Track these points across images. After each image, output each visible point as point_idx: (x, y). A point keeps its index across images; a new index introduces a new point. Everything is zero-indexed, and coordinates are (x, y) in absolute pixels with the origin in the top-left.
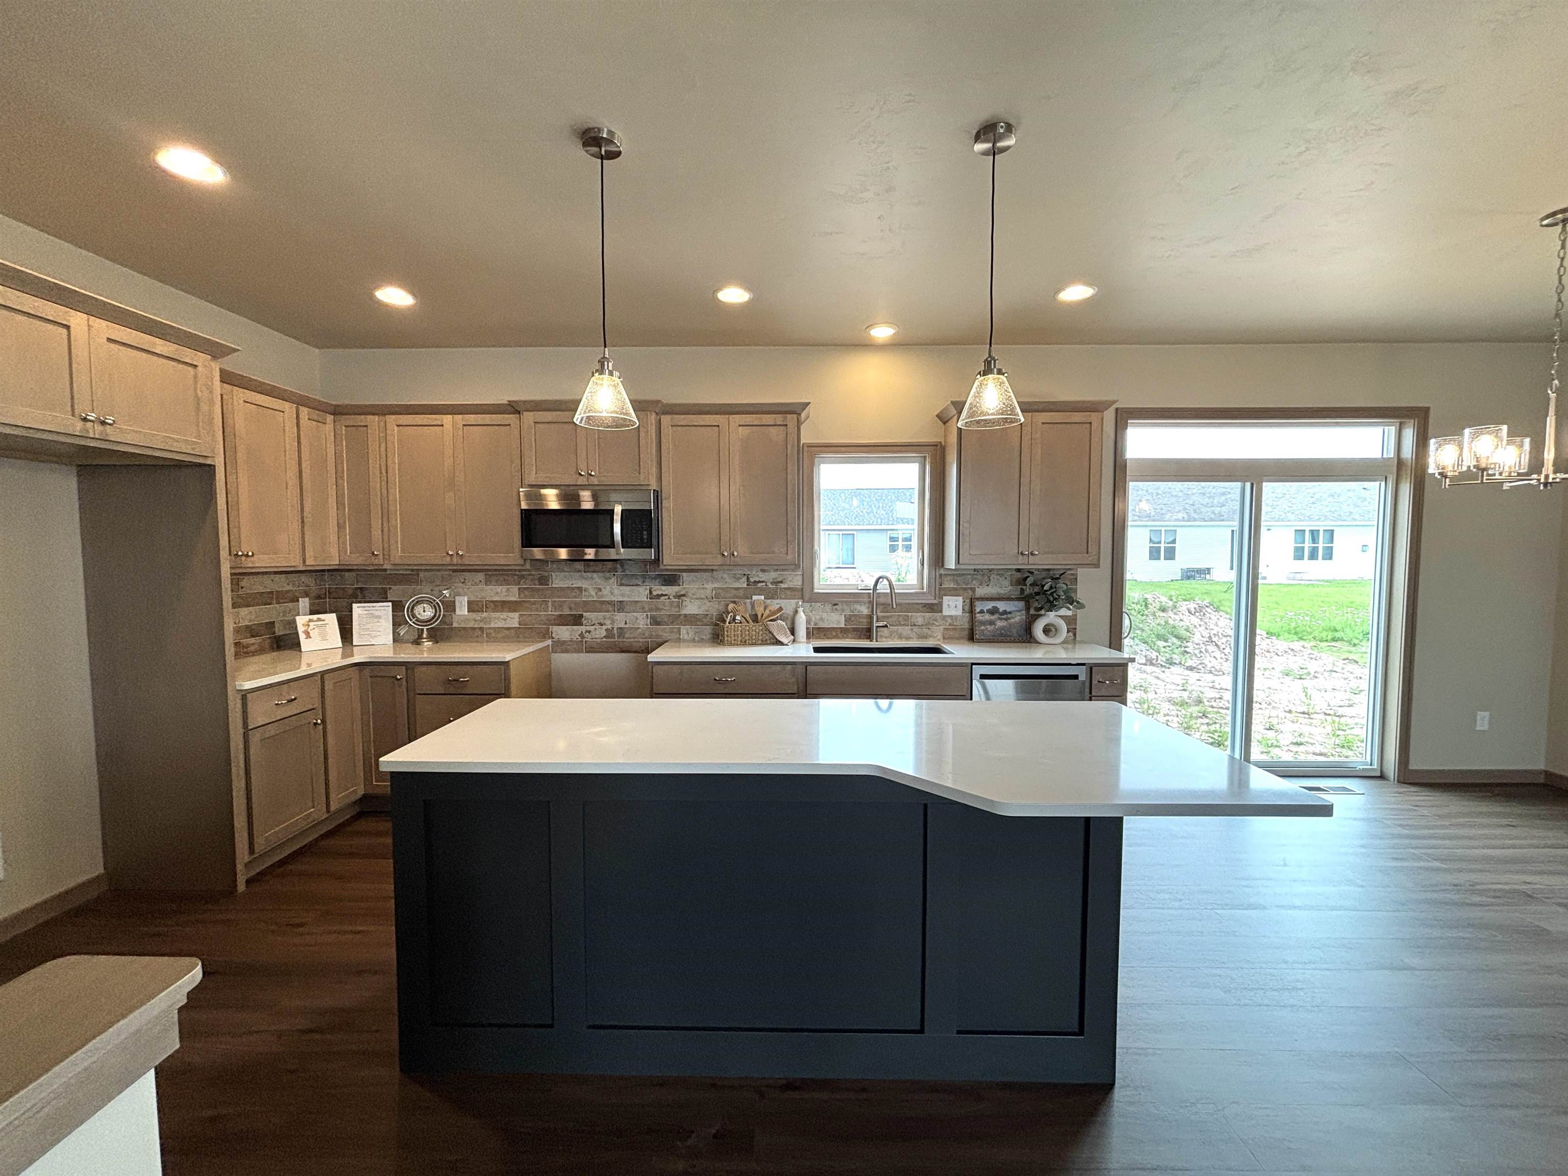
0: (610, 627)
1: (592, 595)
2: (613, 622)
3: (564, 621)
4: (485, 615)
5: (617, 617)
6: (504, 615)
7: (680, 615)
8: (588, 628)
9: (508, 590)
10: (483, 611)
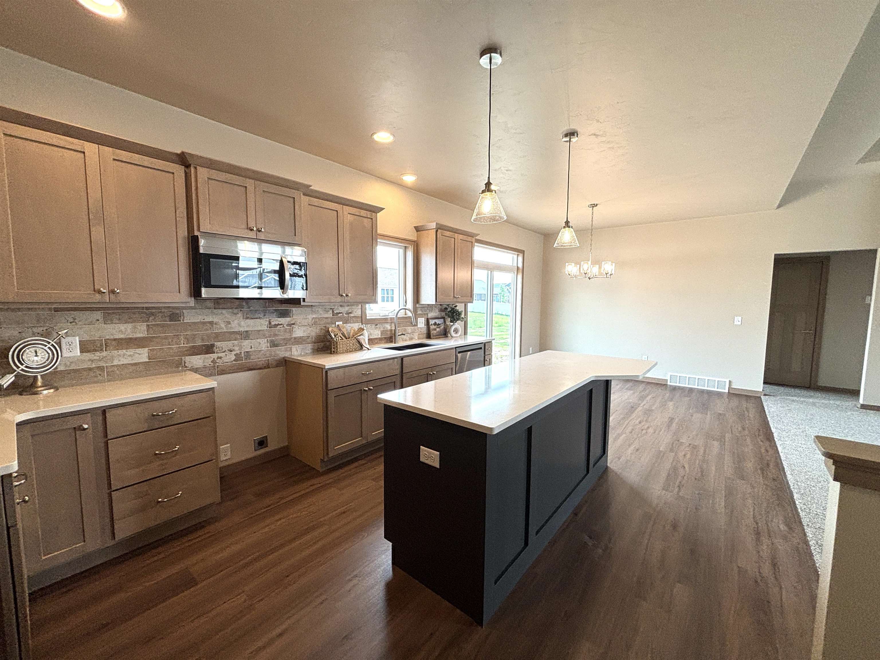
0: (238, 352)
1: (223, 327)
2: (241, 347)
3: (195, 351)
4: (104, 354)
5: (244, 344)
6: (130, 352)
7: (291, 338)
8: (220, 355)
9: (135, 327)
10: (102, 350)
